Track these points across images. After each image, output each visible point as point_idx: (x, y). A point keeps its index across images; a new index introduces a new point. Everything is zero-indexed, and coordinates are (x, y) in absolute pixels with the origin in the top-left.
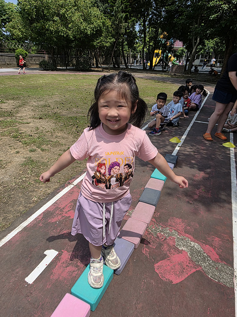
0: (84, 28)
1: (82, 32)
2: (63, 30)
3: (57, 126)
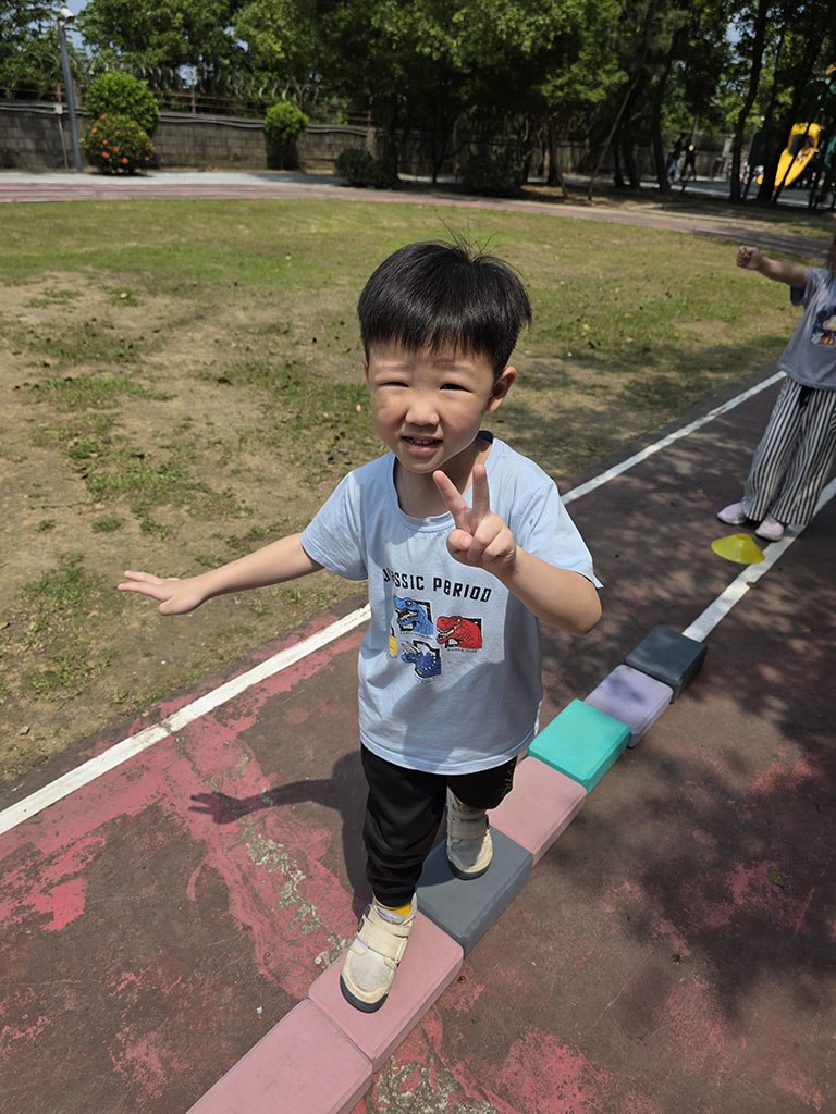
2: (433, 32)
3: (265, 422)
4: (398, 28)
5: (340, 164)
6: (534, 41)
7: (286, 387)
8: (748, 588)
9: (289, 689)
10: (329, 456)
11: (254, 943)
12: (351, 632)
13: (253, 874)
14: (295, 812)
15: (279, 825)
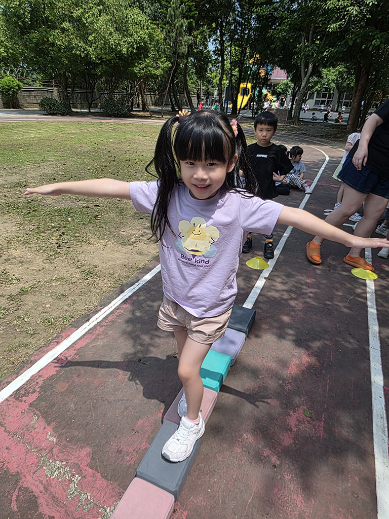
0: (115, 43)
1: (112, 50)
2: (80, 45)
3: (20, 231)
4: (63, 43)
5: (41, 105)
6: (127, 49)
7: (29, 213)
8: (265, 280)
9: (55, 373)
10: (58, 245)
12: (84, 335)
13: (50, 485)
14: (69, 442)
15: (61, 451)
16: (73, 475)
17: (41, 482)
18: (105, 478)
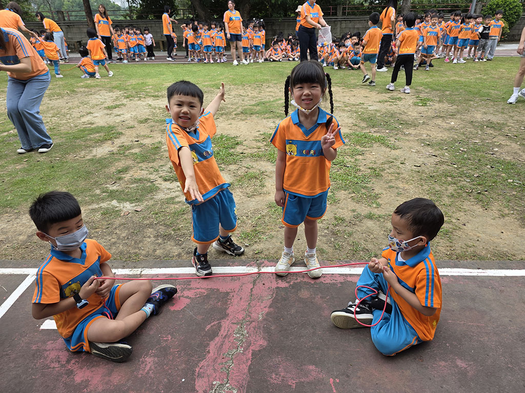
9: (313, 283)
11: (205, 359)
13: (229, 337)
14: (264, 327)
15: (254, 328)
16: (242, 346)
17: (228, 331)
18: (250, 369)
